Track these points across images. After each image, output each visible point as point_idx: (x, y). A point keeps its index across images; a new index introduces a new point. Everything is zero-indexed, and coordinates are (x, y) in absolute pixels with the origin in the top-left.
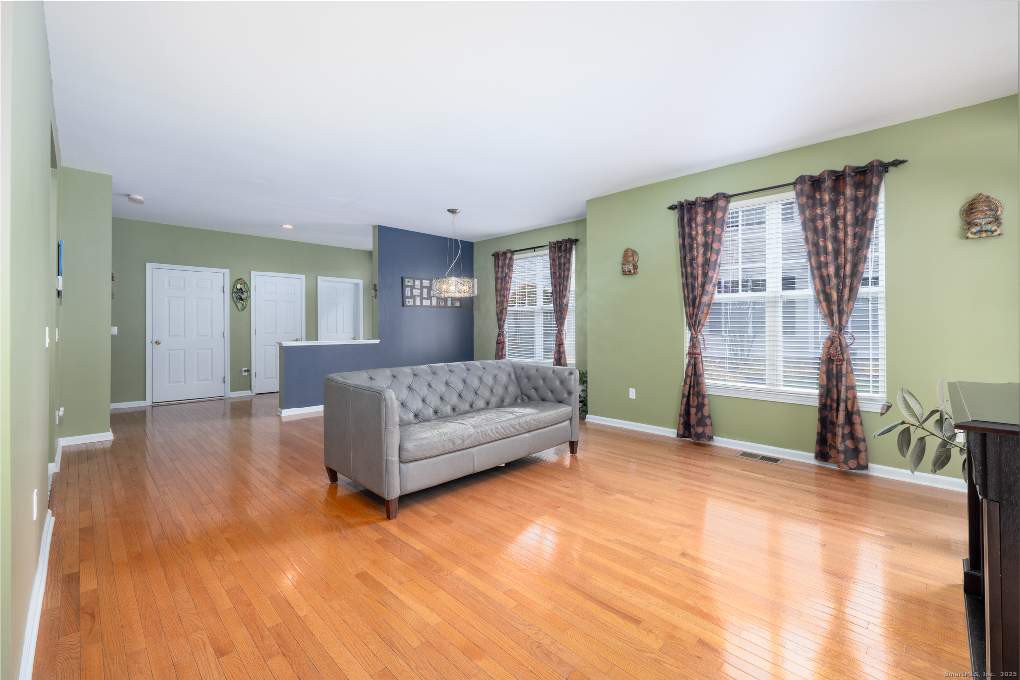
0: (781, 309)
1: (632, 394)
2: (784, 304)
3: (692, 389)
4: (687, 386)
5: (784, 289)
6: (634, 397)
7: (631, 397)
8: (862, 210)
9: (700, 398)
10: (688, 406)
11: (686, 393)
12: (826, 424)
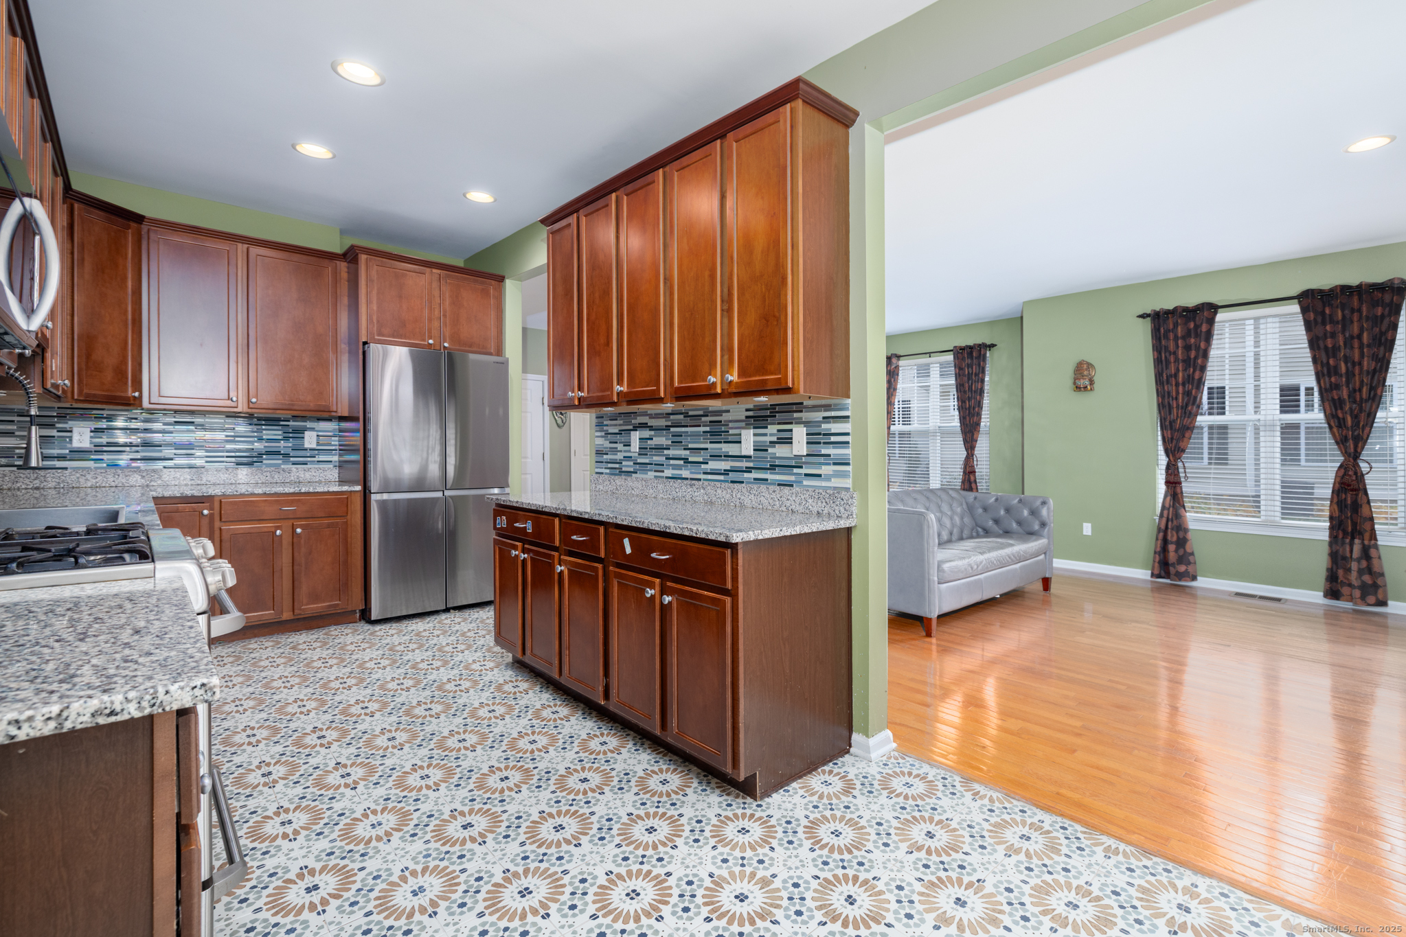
0: (1278, 434)
1: (1087, 529)
2: (1282, 428)
3: (1170, 523)
4: (1164, 520)
5: (1282, 412)
6: (1090, 533)
7: (1085, 533)
8: (1380, 330)
9: (1181, 534)
10: (1165, 542)
11: (1163, 526)
12: (1337, 560)
